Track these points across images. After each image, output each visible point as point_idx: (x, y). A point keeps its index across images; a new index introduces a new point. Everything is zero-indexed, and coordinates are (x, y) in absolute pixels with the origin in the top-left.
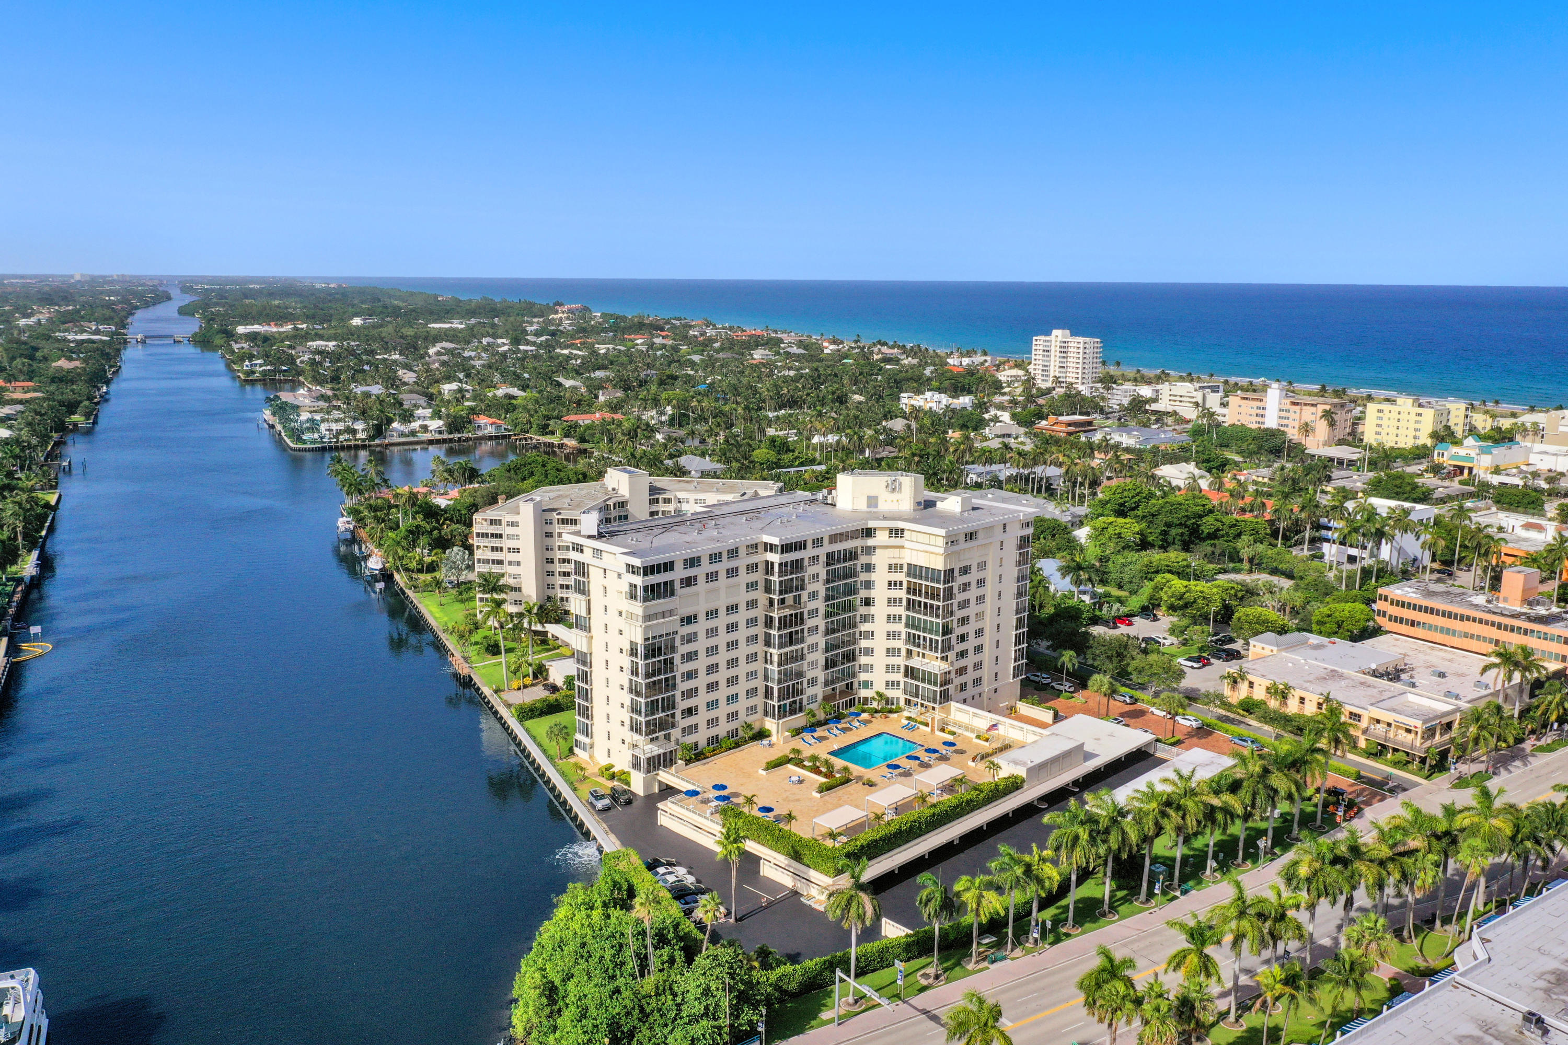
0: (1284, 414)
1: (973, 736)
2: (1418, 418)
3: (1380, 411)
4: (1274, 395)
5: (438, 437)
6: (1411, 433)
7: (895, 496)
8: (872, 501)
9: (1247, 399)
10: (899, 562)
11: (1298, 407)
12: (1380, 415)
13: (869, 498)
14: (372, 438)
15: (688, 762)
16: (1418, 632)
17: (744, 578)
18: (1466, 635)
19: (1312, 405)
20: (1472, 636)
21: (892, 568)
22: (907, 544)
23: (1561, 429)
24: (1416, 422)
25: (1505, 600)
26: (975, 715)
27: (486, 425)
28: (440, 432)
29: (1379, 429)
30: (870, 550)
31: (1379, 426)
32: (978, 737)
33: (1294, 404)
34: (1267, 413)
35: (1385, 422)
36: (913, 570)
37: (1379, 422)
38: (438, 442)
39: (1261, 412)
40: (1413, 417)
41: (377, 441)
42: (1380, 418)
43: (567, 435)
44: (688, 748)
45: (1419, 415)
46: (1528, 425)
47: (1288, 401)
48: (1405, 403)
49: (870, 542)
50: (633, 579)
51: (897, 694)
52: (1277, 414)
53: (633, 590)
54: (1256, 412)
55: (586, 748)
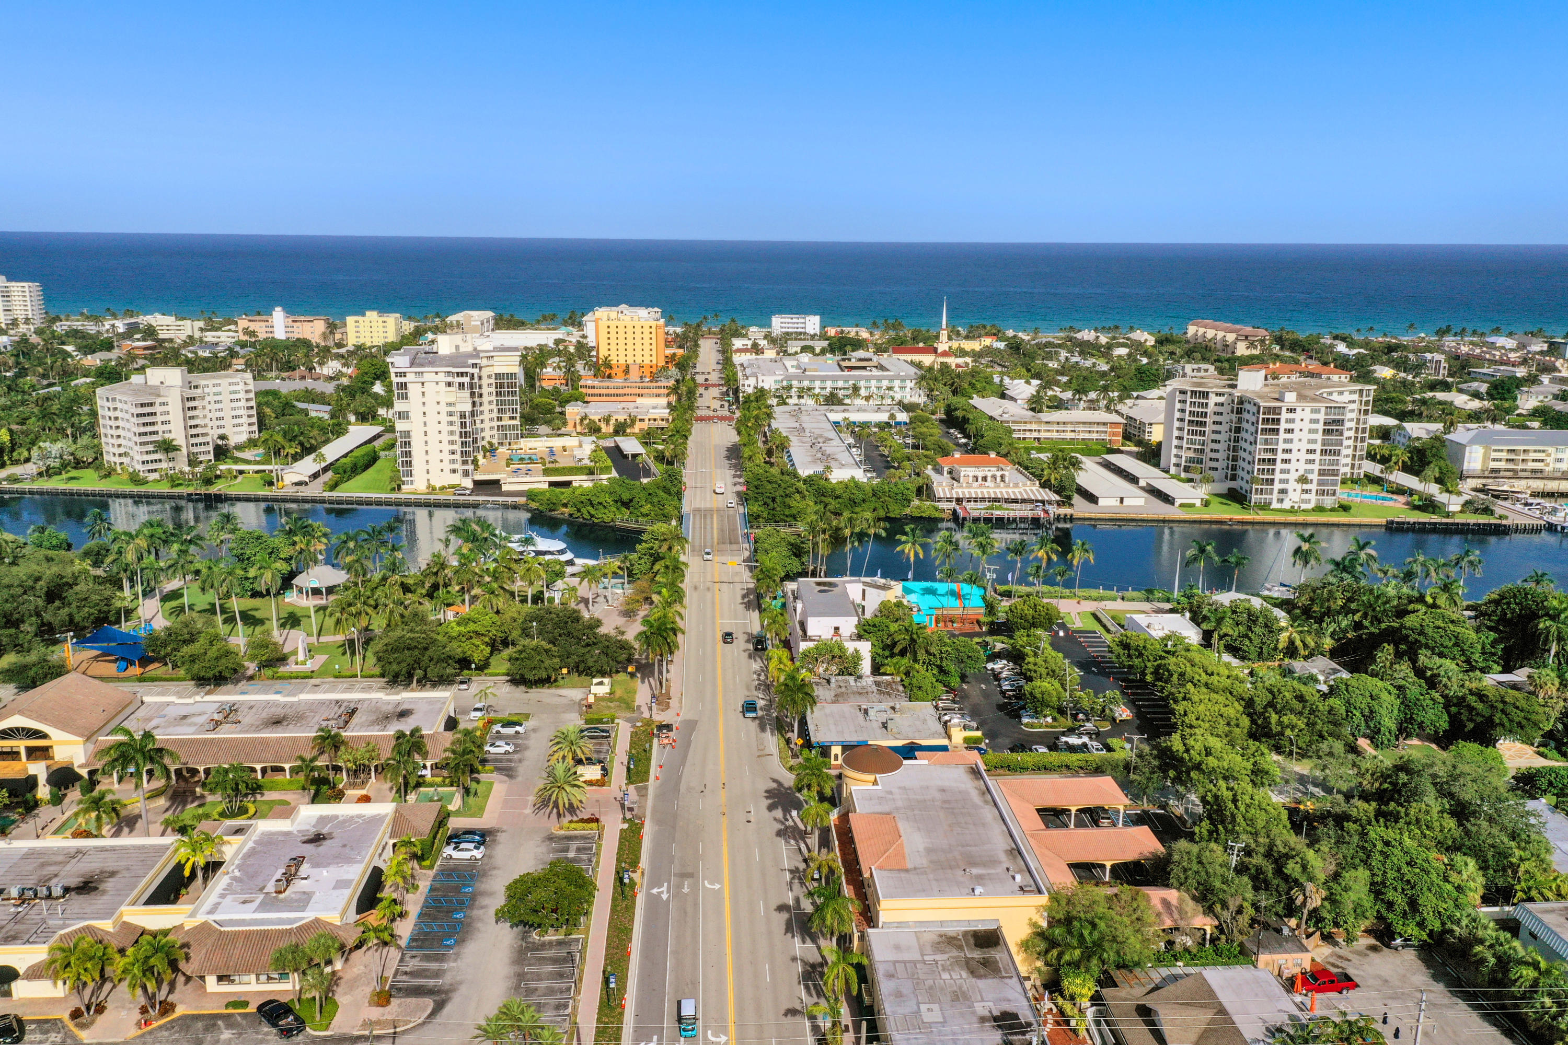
0: (290, 330)
1: (545, 448)
2: (384, 325)
3: (357, 322)
4: (278, 316)
6: (381, 334)
8: (457, 347)
9: (256, 320)
10: (491, 373)
11: (300, 324)
12: (357, 324)
19: (310, 321)
21: (489, 376)
22: (495, 364)
23: (472, 324)
24: (383, 327)
25: (632, 379)
26: (545, 441)
29: (358, 334)
31: (357, 332)
33: (295, 321)
34: (275, 329)
35: (361, 329)
36: (498, 376)
37: (357, 330)
39: (270, 329)
40: (380, 324)
42: (356, 327)
45: (384, 322)
46: (455, 323)
47: (290, 320)
48: (372, 315)
50: (461, 380)
51: (495, 441)
52: (283, 329)
53: (461, 385)
54: (264, 329)
55: (412, 482)
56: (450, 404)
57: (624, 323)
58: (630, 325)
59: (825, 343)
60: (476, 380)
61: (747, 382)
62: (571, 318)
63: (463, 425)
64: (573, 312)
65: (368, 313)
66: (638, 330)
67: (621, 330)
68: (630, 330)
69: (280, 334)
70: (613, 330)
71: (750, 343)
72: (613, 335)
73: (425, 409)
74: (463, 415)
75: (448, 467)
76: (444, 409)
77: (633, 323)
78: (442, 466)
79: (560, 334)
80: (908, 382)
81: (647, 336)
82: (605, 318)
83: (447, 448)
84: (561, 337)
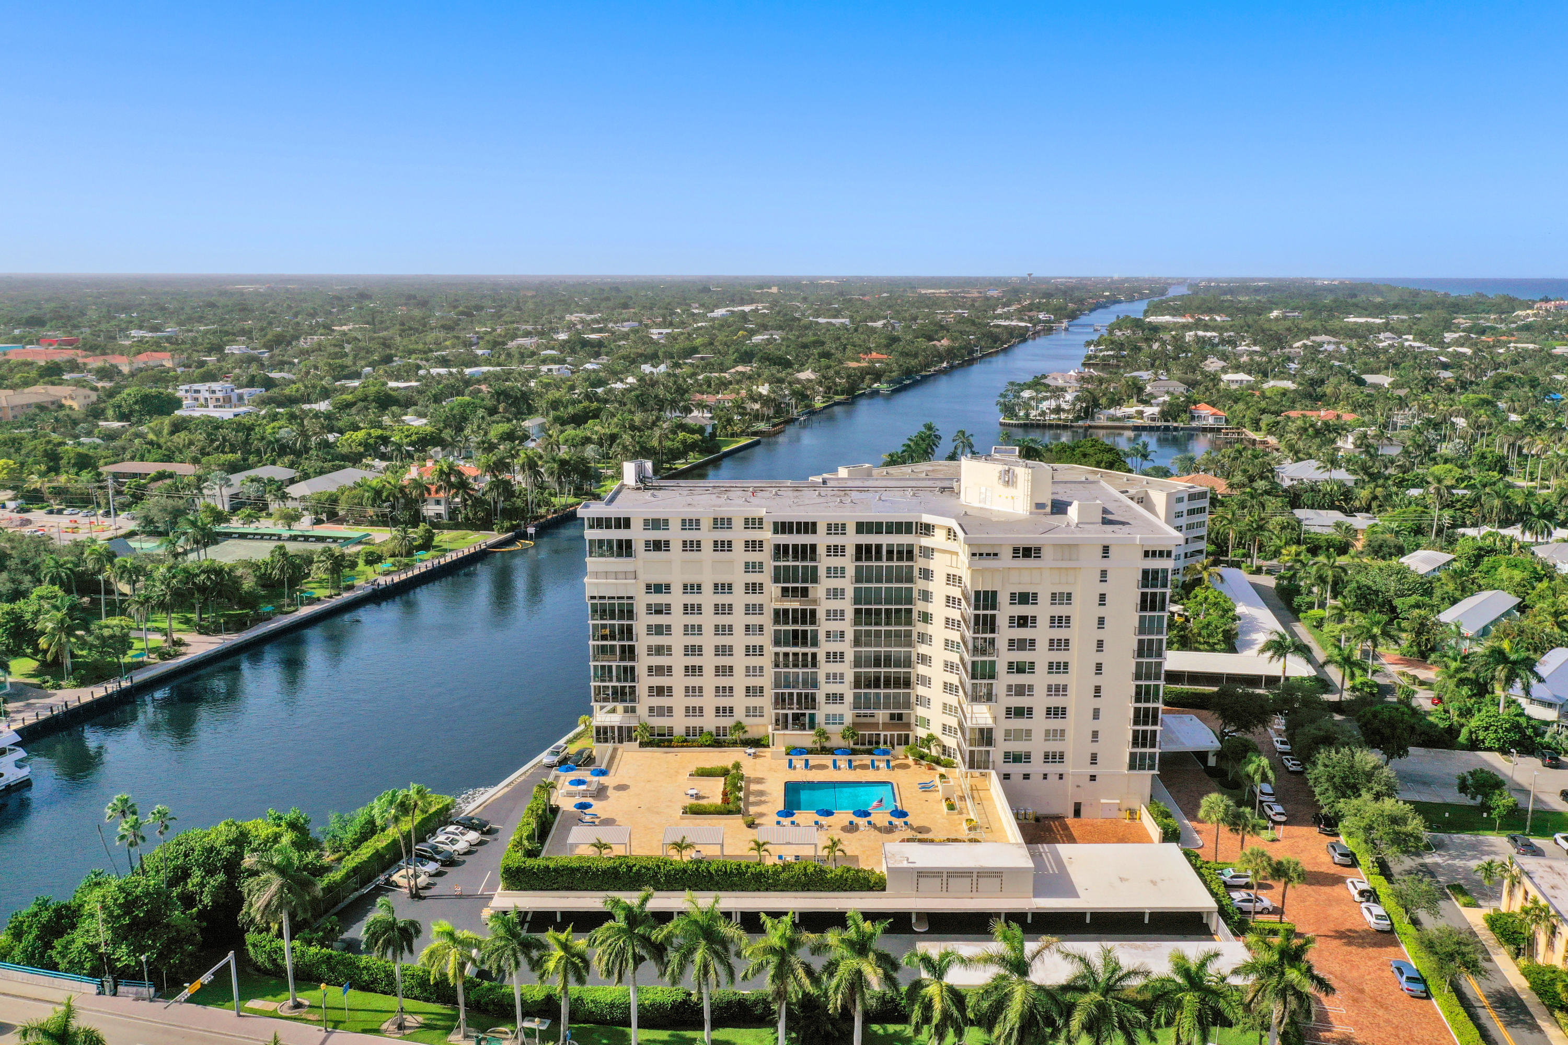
5: (1153, 424)
7: (1010, 491)
14: (1078, 418)
15: (642, 745)
17: (739, 555)
27: (1207, 414)
28: (1153, 420)
30: (928, 552)
38: (1151, 429)
41: (1080, 423)
43: (1270, 432)
44: (651, 730)
49: (925, 541)
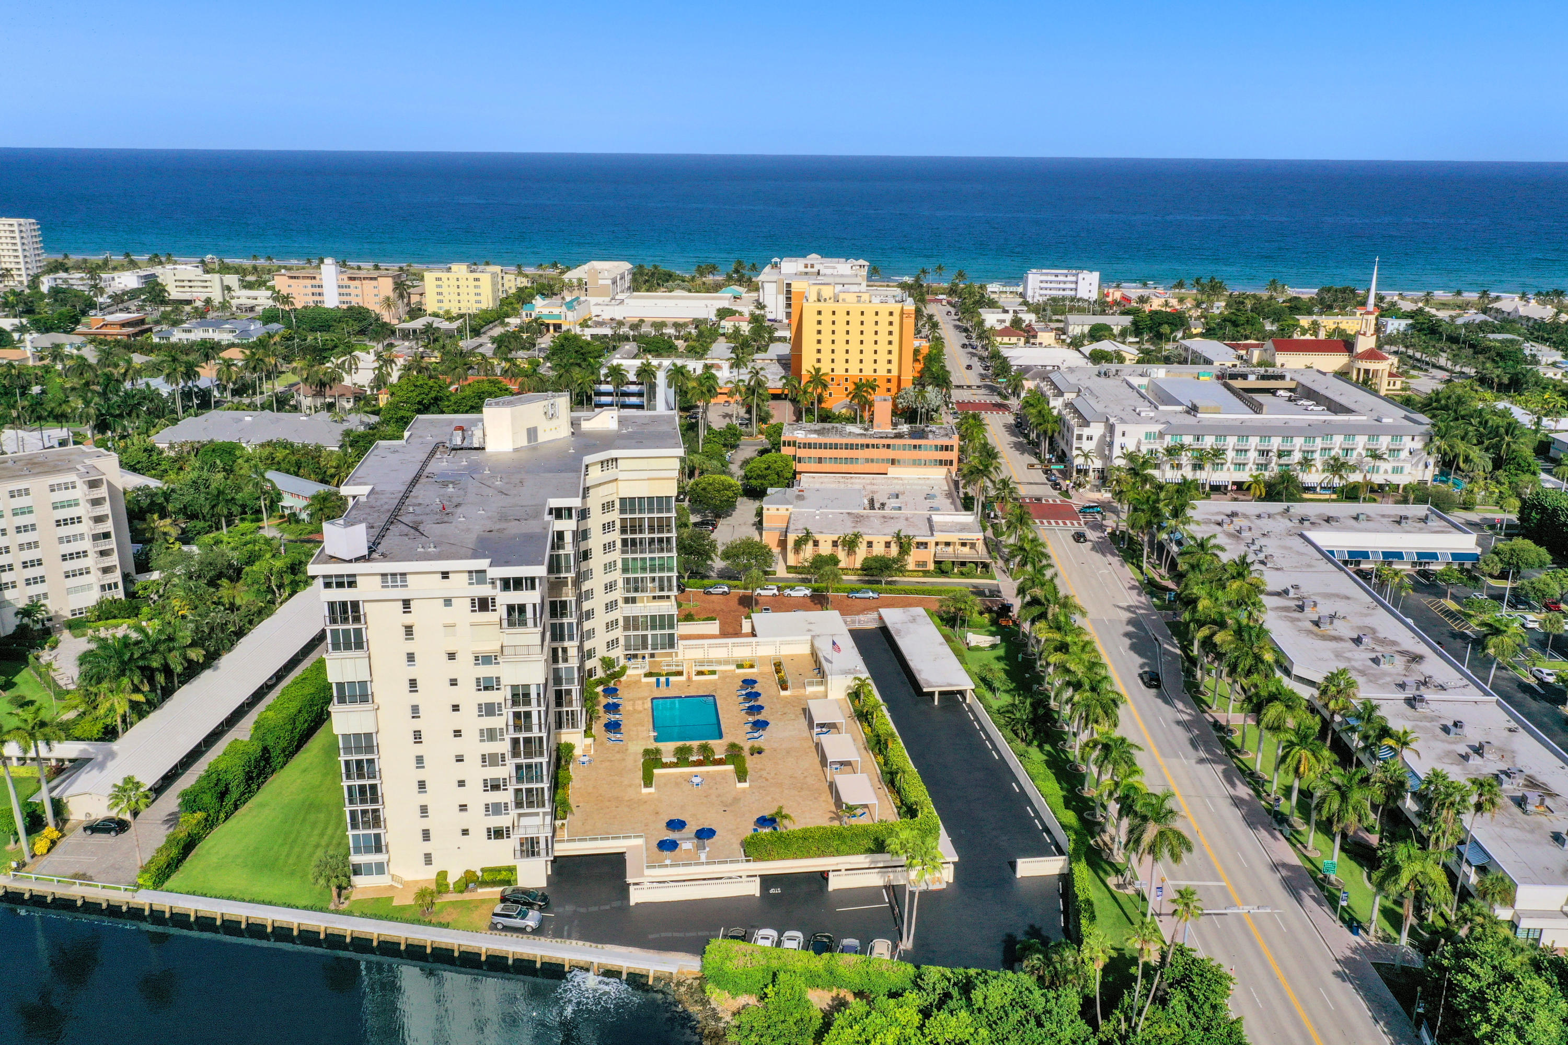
0: (345, 291)
1: (733, 667)
2: (477, 283)
3: (438, 279)
4: (329, 270)
6: (473, 298)
7: (554, 423)
8: (532, 433)
9: (295, 278)
10: (610, 499)
11: (357, 283)
12: (439, 283)
13: (529, 430)
15: (567, 818)
16: (825, 467)
18: (867, 460)
19: (371, 279)
20: (872, 461)
21: (607, 507)
22: (621, 476)
23: (600, 282)
24: (476, 287)
25: (879, 427)
26: (734, 645)
29: (440, 297)
31: (439, 294)
32: (740, 666)
33: (351, 279)
34: (324, 290)
35: (444, 290)
36: (627, 504)
37: (439, 290)
39: (317, 290)
40: (472, 283)
42: (439, 286)
45: (477, 280)
46: (575, 281)
47: (345, 277)
48: (460, 269)
50: (515, 597)
51: (618, 653)
52: (336, 291)
53: (516, 614)
54: (310, 290)
55: (380, 869)
56: (486, 659)
57: (846, 307)
58: (855, 309)
59: (1127, 320)
60: (569, 549)
61: (1086, 432)
62: (737, 271)
63: (522, 720)
64: (740, 263)
65: (455, 267)
66: (869, 318)
67: (841, 318)
68: (855, 318)
69: (331, 300)
70: (826, 318)
71: (1008, 317)
72: (826, 327)
73: (413, 672)
74: (520, 695)
75: (480, 822)
76: (468, 672)
77: (862, 307)
78: (464, 820)
79: (723, 300)
80: (1407, 439)
81: (883, 328)
82: (813, 297)
83: (476, 773)
84: (725, 304)
